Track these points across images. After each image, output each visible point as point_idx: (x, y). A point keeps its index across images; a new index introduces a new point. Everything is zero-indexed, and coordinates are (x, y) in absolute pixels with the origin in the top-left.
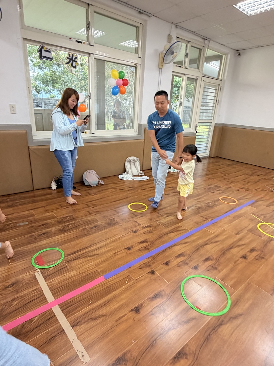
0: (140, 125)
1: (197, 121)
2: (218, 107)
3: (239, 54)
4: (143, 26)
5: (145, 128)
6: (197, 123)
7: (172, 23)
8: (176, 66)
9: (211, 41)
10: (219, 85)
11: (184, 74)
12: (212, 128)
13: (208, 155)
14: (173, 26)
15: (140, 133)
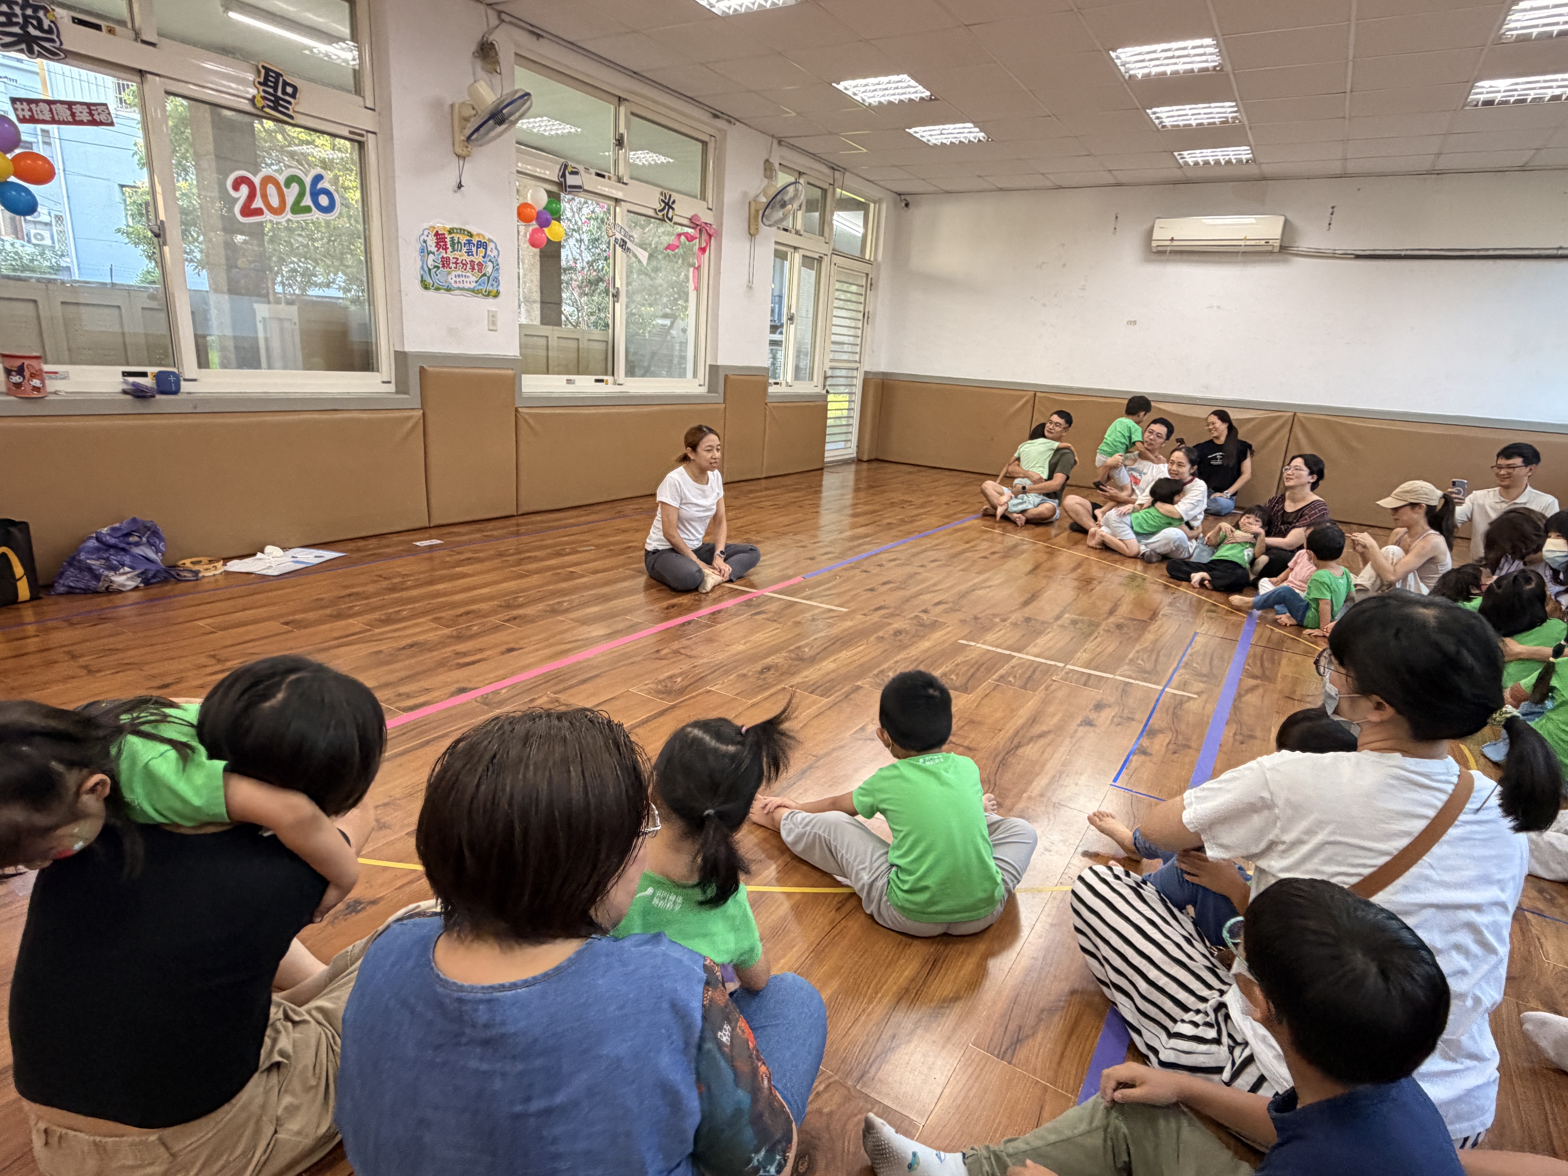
0: (714, 369)
1: (828, 365)
2: (868, 329)
3: (907, 205)
5: (726, 377)
6: (826, 368)
7: (773, 136)
8: (778, 228)
11: (795, 248)
12: (859, 382)
13: (855, 455)
14: (775, 142)
15: (712, 388)
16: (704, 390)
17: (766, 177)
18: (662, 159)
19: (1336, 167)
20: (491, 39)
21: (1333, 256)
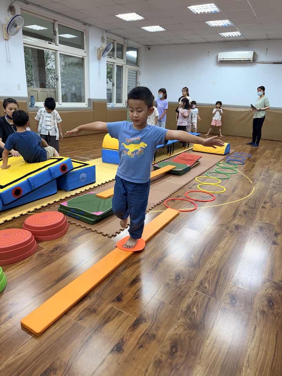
0: (89, 100)
3: (149, 49)
4: (86, 32)
5: (93, 102)
8: (108, 57)
9: (129, 40)
10: (138, 70)
11: (114, 63)
14: (105, 31)
15: (89, 105)
16: (87, 106)
17: (102, 42)
18: (74, 36)
19: (266, 37)
20: (13, 5)
21: (267, 63)
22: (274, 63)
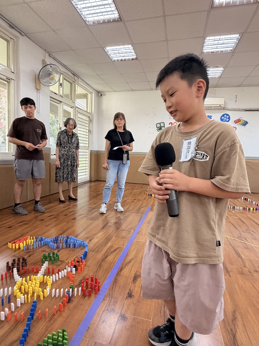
2: (91, 135)
3: (101, 95)
4: (14, 42)
7: (45, 50)
8: (52, 92)
9: (80, 79)
10: (89, 117)
11: (60, 102)
12: (89, 154)
13: (89, 179)
14: (47, 54)
21: (239, 111)
22: (246, 110)
